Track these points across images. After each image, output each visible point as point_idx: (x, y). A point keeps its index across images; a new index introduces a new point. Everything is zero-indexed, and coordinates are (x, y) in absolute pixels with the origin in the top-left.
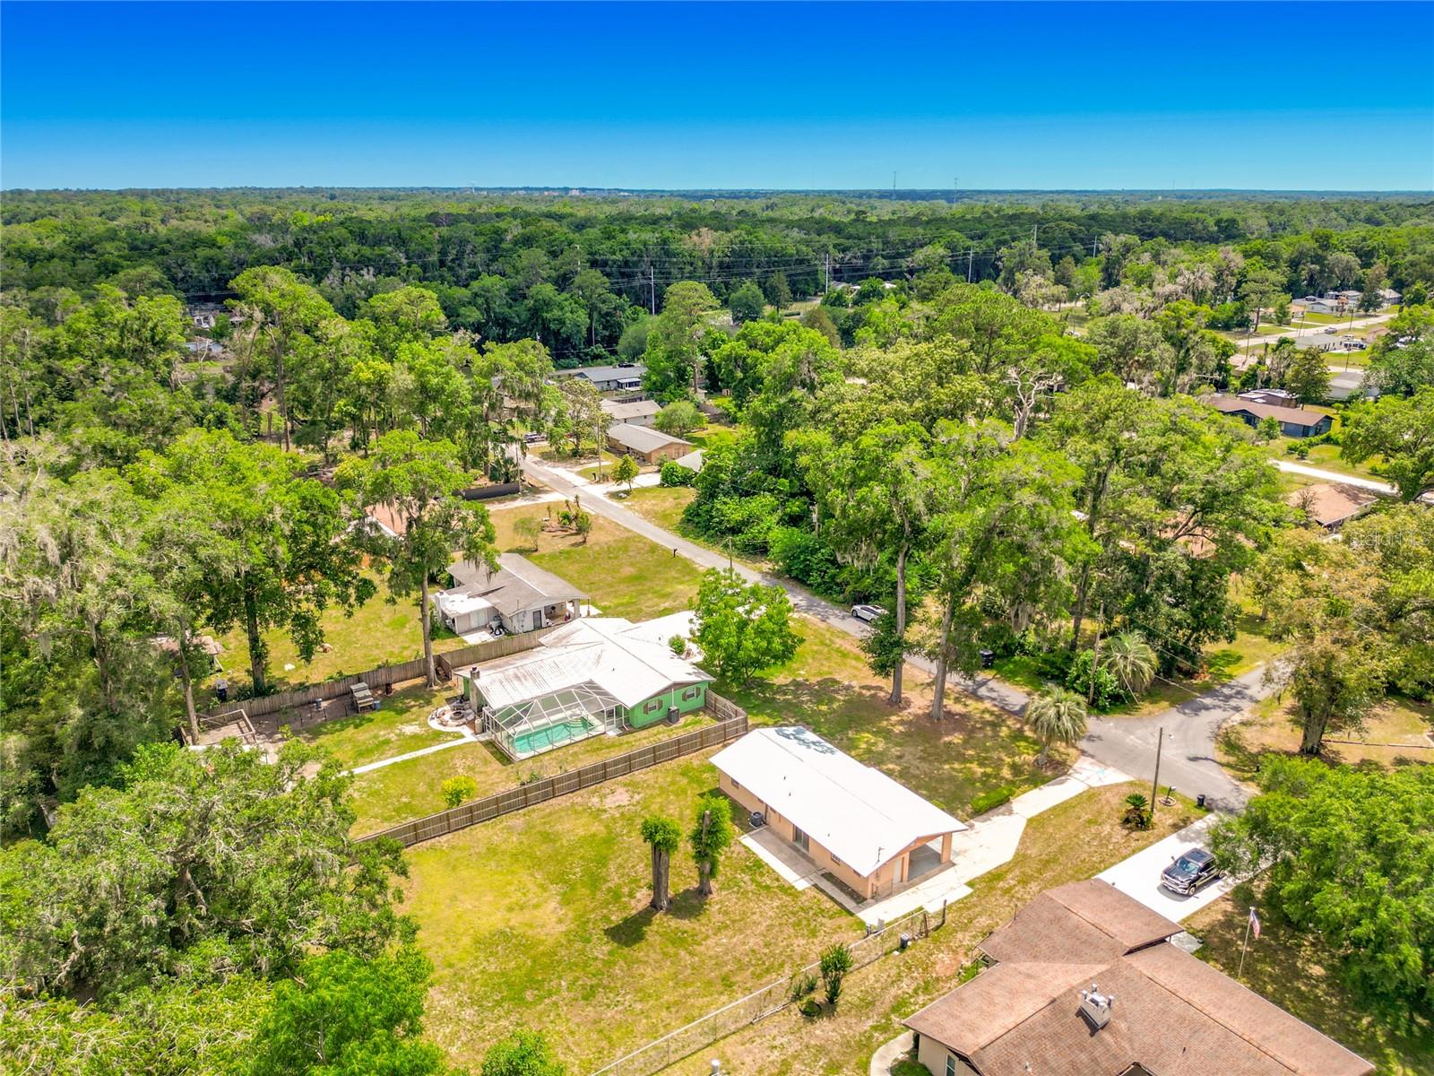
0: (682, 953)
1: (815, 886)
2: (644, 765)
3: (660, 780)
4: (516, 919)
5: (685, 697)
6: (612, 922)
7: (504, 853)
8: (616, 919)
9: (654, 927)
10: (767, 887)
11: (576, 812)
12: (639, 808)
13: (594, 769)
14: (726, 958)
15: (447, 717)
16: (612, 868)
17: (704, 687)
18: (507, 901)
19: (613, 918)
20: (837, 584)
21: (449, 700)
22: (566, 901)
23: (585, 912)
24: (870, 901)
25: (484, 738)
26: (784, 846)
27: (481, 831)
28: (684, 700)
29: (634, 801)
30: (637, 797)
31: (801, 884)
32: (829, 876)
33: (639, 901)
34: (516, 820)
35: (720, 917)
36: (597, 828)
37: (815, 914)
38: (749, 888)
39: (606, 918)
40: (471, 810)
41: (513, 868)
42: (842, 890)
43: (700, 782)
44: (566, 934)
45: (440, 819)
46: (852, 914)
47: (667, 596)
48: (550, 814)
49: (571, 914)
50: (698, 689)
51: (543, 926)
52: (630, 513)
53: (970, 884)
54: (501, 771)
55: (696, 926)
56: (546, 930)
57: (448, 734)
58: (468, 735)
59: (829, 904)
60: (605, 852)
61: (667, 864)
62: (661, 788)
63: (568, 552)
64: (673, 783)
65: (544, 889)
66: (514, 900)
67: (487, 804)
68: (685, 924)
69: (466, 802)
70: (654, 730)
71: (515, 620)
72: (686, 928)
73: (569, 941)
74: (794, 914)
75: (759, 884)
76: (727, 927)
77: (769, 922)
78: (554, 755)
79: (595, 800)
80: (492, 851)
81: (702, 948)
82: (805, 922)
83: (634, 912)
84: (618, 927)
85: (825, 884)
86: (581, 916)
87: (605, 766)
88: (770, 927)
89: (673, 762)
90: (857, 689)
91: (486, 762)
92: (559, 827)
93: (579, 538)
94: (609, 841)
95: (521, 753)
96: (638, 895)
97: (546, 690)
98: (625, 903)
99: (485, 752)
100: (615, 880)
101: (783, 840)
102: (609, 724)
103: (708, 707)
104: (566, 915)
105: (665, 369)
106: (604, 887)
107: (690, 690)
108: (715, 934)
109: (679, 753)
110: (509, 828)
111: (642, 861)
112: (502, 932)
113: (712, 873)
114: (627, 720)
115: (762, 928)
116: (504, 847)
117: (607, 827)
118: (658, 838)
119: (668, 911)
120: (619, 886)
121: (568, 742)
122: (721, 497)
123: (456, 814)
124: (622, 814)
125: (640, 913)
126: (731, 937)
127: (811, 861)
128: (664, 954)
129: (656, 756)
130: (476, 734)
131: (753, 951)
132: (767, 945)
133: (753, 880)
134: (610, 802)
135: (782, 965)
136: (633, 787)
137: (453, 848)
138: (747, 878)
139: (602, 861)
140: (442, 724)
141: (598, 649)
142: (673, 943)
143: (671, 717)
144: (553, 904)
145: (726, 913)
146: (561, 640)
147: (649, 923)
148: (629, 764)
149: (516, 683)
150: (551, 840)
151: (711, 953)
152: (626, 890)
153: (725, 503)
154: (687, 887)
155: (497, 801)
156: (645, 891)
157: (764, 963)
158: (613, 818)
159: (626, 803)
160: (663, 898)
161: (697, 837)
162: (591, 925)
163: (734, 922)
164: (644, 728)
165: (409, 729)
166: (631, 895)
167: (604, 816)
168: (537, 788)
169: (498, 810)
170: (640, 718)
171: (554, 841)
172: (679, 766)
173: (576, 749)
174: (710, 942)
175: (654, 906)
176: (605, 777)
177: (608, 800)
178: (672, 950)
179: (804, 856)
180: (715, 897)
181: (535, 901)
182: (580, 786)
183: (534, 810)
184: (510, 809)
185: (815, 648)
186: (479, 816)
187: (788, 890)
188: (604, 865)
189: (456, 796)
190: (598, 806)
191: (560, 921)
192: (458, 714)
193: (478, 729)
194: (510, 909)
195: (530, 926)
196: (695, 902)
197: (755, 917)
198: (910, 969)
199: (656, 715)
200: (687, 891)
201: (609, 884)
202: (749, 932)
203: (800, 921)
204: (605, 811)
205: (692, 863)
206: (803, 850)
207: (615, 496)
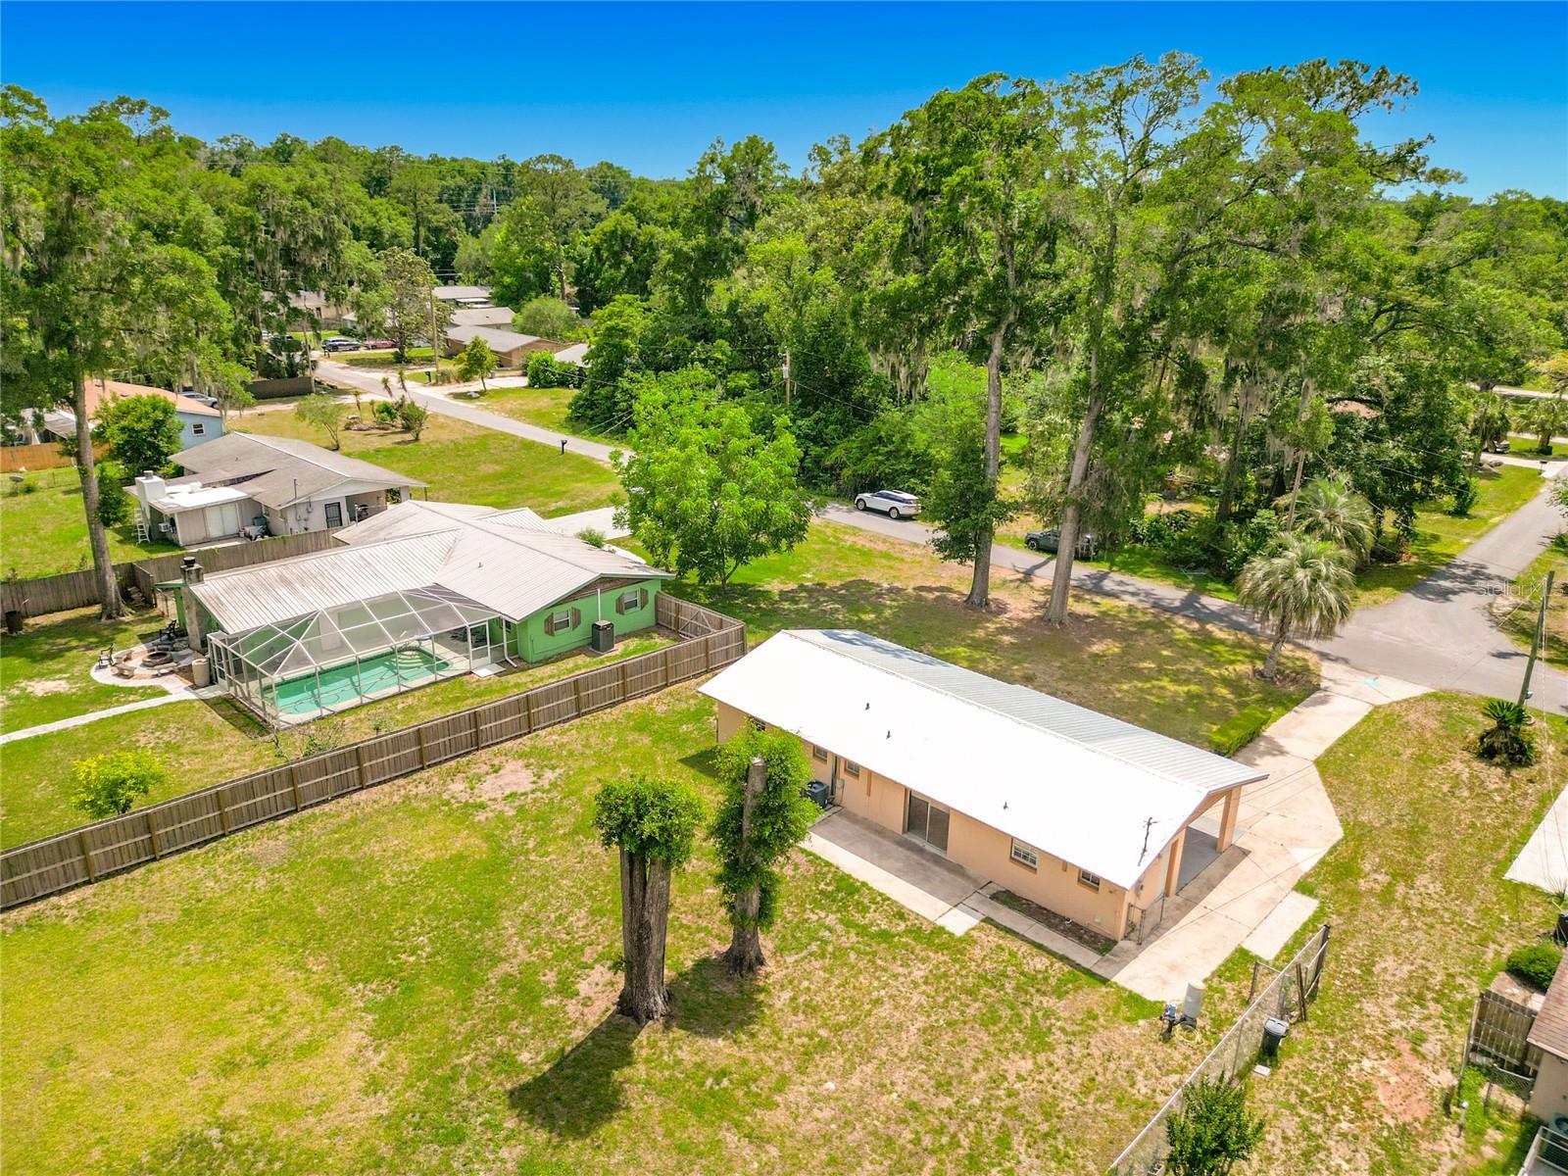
0: (731, 1138)
1: (988, 920)
2: (556, 718)
3: (592, 741)
4: (240, 1098)
5: (622, 607)
6: (522, 1068)
7: (228, 916)
8: (532, 1059)
9: (639, 1071)
10: (884, 936)
11: (414, 813)
12: (556, 795)
13: (453, 725)
14: (852, 1139)
15: (135, 663)
16: (508, 925)
17: (653, 589)
18: (221, 1046)
19: (525, 1057)
20: (825, 470)
21: (144, 638)
22: (390, 1026)
23: (446, 1050)
24: (1123, 944)
25: (209, 693)
26: (888, 845)
27: (174, 874)
28: (620, 611)
29: (545, 783)
30: (549, 775)
31: (959, 922)
32: (1008, 898)
33: (587, 1002)
34: (269, 842)
35: (800, 1022)
36: (466, 842)
37: (1018, 988)
38: (845, 942)
39: (503, 1060)
40: (147, 823)
41: (249, 954)
42: (1050, 926)
43: (679, 741)
44: (391, 1122)
45: (60, 849)
46: (1104, 981)
47: (560, 495)
48: (354, 822)
49: (404, 1062)
50: (644, 593)
51: (319, 1110)
52: (485, 413)
53: (1303, 887)
54: (241, 750)
55: (747, 1051)
56: (332, 1120)
57: (131, 691)
58: (177, 689)
59: (1040, 962)
60: (487, 892)
61: (664, 896)
62: (598, 755)
63: (389, 450)
64: (623, 744)
65: (328, 996)
66: (243, 1038)
67: (194, 806)
68: (718, 1049)
69: (140, 806)
70: (570, 663)
71: (291, 516)
72: (723, 1063)
73: (401, 1145)
74: (972, 993)
75: (863, 931)
76: (824, 1046)
77: (921, 1021)
78: (362, 714)
79: (458, 787)
80: (198, 915)
81: (778, 1117)
82: (1005, 1013)
83: (579, 1034)
84: (541, 1083)
85: (1006, 916)
86: (433, 1064)
87: (475, 718)
88: (929, 1035)
89: (615, 711)
90: (910, 590)
91: (208, 733)
92: (375, 847)
93: (409, 436)
94: (495, 867)
95: (291, 712)
96: (583, 987)
97: (343, 599)
98: (552, 1011)
99: (214, 718)
100: (519, 954)
101: (881, 831)
102: (476, 656)
103: (663, 624)
104: (391, 1065)
105: (522, 269)
106: (493, 977)
107: (629, 593)
108: (802, 1070)
109: (625, 695)
110: (245, 860)
111: (579, 904)
112: (195, 1145)
113: (764, 914)
114: (514, 650)
115: (911, 1037)
116: (229, 902)
117: (489, 838)
118: (648, 827)
119: (669, 1020)
120: (528, 969)
121: (394, 690)
122: (627, 372)
123: (104, 837)
124: (521, 809)
125: (595, 1035)
126: (846, 1074)
127: (957, 870)
128: (682, 1149)
129: (580, 700)
130: (195, 687)
131: (913, 1107)
132: (943, 1086)
133: (848, 924)
134: (490, 789)
135: (1004, 1142)
136: (540, 760)
137: (91, 918)
138: (831, 919)
139: (484, 914)
140: (121, 675)
141: (449, 538)
142: (698, 1109)
143: (598, 640)
144: (354, 1038)
145: (811, 1009)
146: (376, 532)
147: (626, 1057)
148: (526, 716)
149: (283, 592)
150: (354, 877)
151: (808, 1127)
152: (550, 977)
153: (632, 381)
154: (703, 952)
155: (218, 799)
156: (601, 974)
157: (955, 1143)
158: (500, 818)
159: (530, 787)
160: (652, 988)
161: (729, 828)
162: (463, 1087)
163: (837, 1029)
164: (547, 661)
165: (40, 688)
166: (565, 989)
167: (481, 817)
168: (322, 768)
169: (222, 820)
170: (538, 642)
171: (360, 879)
172: (629, 716)
173: (410, 701)
174: (797, 1093)
175: (630, 1010)
176: (476, 743)
177: (486, 786)
178: (695, 1132)
179: (937, 861)
180: (773, 970)
181: (301, 1037)
182: (422, 762)
183: (314, 818)
184: (252, 819)
185: (817, 547)
186: (171, 839)
187: (933, 937)
188: (489, 923)
189: (111, 796)
190: (464, 797)
191: (374, 1086)
192: (158, 657)
193: (200, 677)
194: (229, 1067)
195: (284, 1111)
196: (729, 989)
197: (883, 1012)
198: (1322, 1110)
199: (567, 638)
200: (702, 964)
201: (504, 968)
202: (882, 1053)
203: (992, 1010)
204: (482, 806)
205: (713, 891)
206: (930, 848)
207: (458, 396)
